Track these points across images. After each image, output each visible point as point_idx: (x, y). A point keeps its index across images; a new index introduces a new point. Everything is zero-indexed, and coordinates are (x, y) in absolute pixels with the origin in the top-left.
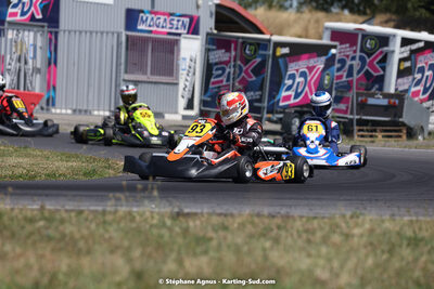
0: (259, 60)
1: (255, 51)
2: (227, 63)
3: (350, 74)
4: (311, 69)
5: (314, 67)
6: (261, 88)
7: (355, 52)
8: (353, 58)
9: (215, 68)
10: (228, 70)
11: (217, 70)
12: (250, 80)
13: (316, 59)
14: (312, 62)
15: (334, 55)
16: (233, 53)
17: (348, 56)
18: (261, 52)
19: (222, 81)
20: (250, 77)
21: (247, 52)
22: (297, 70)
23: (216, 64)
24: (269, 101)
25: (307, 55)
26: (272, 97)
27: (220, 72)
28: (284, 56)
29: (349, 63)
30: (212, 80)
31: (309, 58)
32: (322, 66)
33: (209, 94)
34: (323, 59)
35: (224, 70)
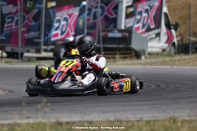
0: (36, 11)
1: (34, 5)
2: (15, 14)
3: (95, 17)
4: (70, 15)
5: (72, 14)
6: (39, 29)
7: (97, 3)
8: (96, 7)
9: (7, 17)
10: (16, 18)
11: (8, 18)
12: (31, 24)
13: (73, 9)
14: (71, 11)
15: (84, 6)
16: (19, 7)
17: (93, 6)
18: (38, 6)
19: (12, 26)
20: (31, 22)
21: (28, 5)
22: (62, 17)
23: (8, 14)
24: (44, 38)
25: (67, 7)
26: (46, 35)
27: (10, 20)
28: (52, 7)
29: (94, 10)
30: (6, 25)
31: (69, 8)
32: (77, 13)
33: (4, 34)
34: (78, 8)
35: (13, 18)
